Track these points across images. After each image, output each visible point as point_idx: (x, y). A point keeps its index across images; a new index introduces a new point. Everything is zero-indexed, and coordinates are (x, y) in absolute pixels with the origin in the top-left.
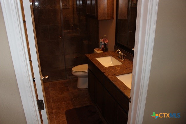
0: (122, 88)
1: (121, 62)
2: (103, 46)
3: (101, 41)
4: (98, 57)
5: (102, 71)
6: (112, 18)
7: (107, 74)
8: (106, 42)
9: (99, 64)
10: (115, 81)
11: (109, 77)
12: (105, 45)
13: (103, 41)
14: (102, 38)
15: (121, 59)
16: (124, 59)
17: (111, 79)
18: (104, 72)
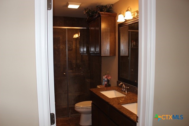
0: (127, 114)
1: (125, 94)
2: (106, 83)
3: (104, 78)
4: (102, 91)
5: (107, 101)
6: (115, 55)
7: (112, 103)
8: (109, 78)
9: (103, 96)
10: (120, 109)
11: (114, 106)
12: (108, 81)
13: (106, 78)
14: (105, 75)
15: (125, 92)
16: (127, 92)
17: (116, 107)
18: (109, 102)
